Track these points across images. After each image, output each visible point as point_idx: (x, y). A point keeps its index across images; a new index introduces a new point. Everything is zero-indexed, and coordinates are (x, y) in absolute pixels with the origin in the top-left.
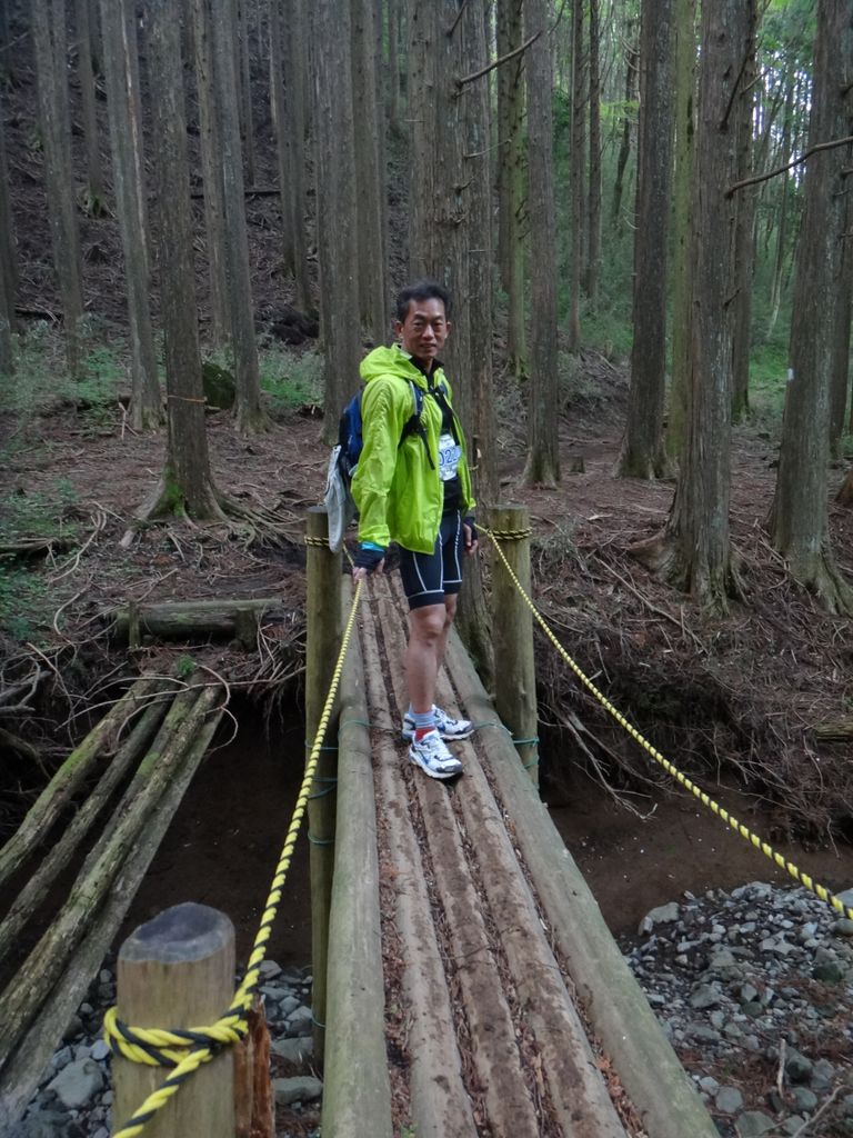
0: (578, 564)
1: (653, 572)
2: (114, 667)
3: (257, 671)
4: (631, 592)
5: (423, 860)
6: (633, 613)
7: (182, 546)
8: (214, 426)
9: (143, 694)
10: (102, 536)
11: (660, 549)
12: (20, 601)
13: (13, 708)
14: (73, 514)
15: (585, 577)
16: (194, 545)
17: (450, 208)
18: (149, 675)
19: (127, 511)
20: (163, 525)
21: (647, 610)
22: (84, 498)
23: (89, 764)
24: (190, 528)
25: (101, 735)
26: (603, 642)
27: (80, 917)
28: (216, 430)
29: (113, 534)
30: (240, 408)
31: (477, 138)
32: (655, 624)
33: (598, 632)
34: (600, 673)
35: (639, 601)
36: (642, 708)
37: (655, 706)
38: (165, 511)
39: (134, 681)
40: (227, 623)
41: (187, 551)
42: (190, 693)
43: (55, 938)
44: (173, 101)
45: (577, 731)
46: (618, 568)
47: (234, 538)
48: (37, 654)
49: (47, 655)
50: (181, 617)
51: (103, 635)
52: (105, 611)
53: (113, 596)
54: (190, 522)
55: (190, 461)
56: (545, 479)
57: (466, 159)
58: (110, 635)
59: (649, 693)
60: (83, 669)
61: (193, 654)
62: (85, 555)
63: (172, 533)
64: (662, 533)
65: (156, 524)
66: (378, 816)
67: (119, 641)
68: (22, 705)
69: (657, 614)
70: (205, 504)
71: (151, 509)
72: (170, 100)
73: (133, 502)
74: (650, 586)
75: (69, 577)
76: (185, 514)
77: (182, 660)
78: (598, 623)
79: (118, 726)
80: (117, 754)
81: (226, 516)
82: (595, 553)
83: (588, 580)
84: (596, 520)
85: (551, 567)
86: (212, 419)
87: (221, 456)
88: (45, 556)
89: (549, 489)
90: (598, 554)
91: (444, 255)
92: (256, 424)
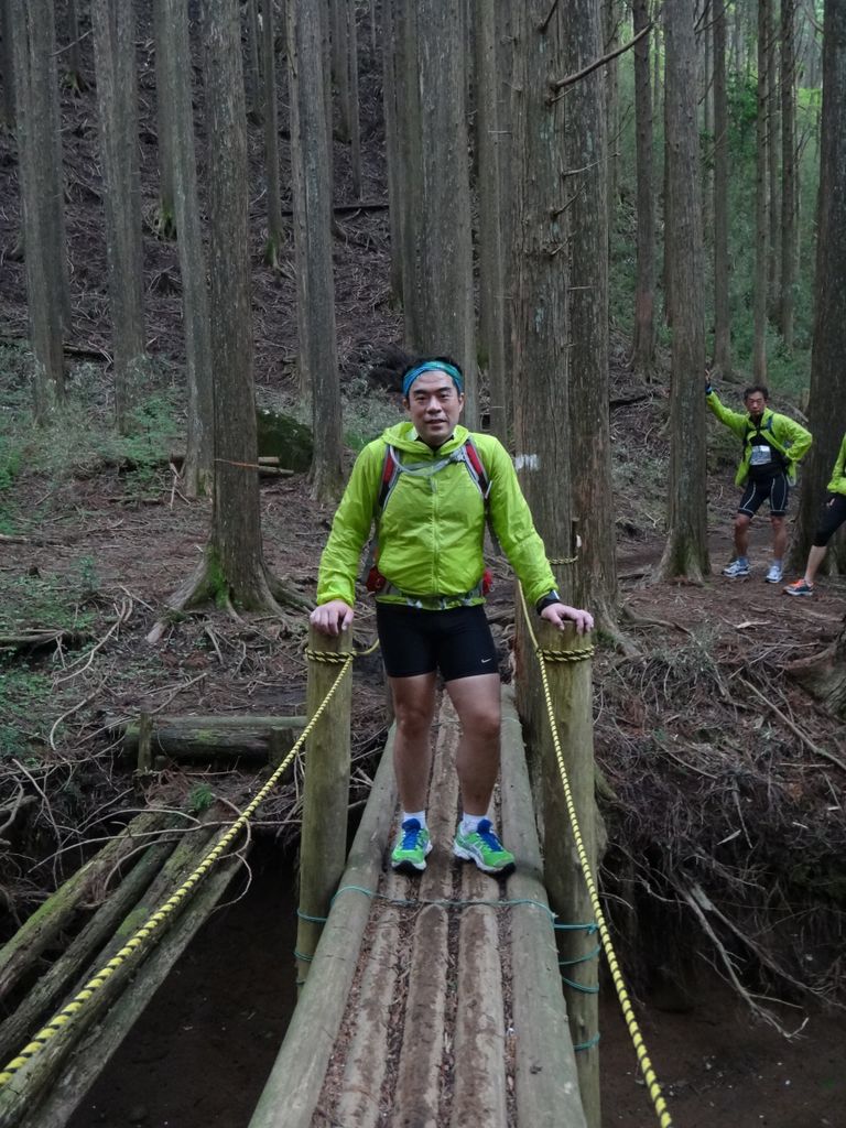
0: (717, 686)
1: (819, 699)
2: (116, 793)
3: (291, 808)
4: (788, 726)
5: (386, 1082)
6: (788, 755)
7: (221, 644)
8: (285, 493)
9: (144, 831)
10: (126, 628)
11: (829, 669)
12: (15, 707)
14: (94, 600)
15: (725, 704)
16: (236, 644)
17: (543, 237)
18: (156, 806)
19: (158, 598)
20: (201, 617)
21: (808, 751)
22: (110, 580)
23: (65, 917)
24: (233, 621)
25: (85, 880)
26: (744, 792)
28: (288, 498)
29: (139, 626)
30: (318, 471)
31: (591, 149)
32: (818, 770)
33: (738, 778)
34: (737, 833)
35: (798, 738)
36: (794, 884)
37: (814, 883)
38: (205, 600)
39: (139, 813)
40: (258, 744)
41: (227, 650)
42: (201, 833)
44: (231, 111)
45: (703, 910)
46: (772, 694)
47: (286, 635)
48: (23, 773)
49: (35, 775)
50: (203, 735)
51: (108, 753)
52: (112, 723)
53: (127, 704)
54: (234, 615)
55: (238, 540)
56: (688, 572)
57: (564, 177)
58: (116, 753)
59: (805, 864)
60: (79, 795)
61: (215, 781)
62: (102, 651)
63: (210, 627)
64: (832, 649)
65: (192, 615)
66: (345, 1016)
67: (125, 762)
69: (820, 757)
70: (255, 592)
71: (188, 596)
72: (227, 110)
73: (167, 588)
74: (813, 719)
75: (79, 678)
76: (229, 604)
77: (200, 788)
78: (738, 767)
79: (108, 869)
80: (101, 906)
81: (279, 608)
82: (741, 673)
83: (729, 708)
84: (747, 628)
85: (680, 689)
86: (284, 485)
87: (289, 530)
88: (53, 652)
89: (693, 584)
90: (745, 674)
91: (535, 295)
92: (336, 491)
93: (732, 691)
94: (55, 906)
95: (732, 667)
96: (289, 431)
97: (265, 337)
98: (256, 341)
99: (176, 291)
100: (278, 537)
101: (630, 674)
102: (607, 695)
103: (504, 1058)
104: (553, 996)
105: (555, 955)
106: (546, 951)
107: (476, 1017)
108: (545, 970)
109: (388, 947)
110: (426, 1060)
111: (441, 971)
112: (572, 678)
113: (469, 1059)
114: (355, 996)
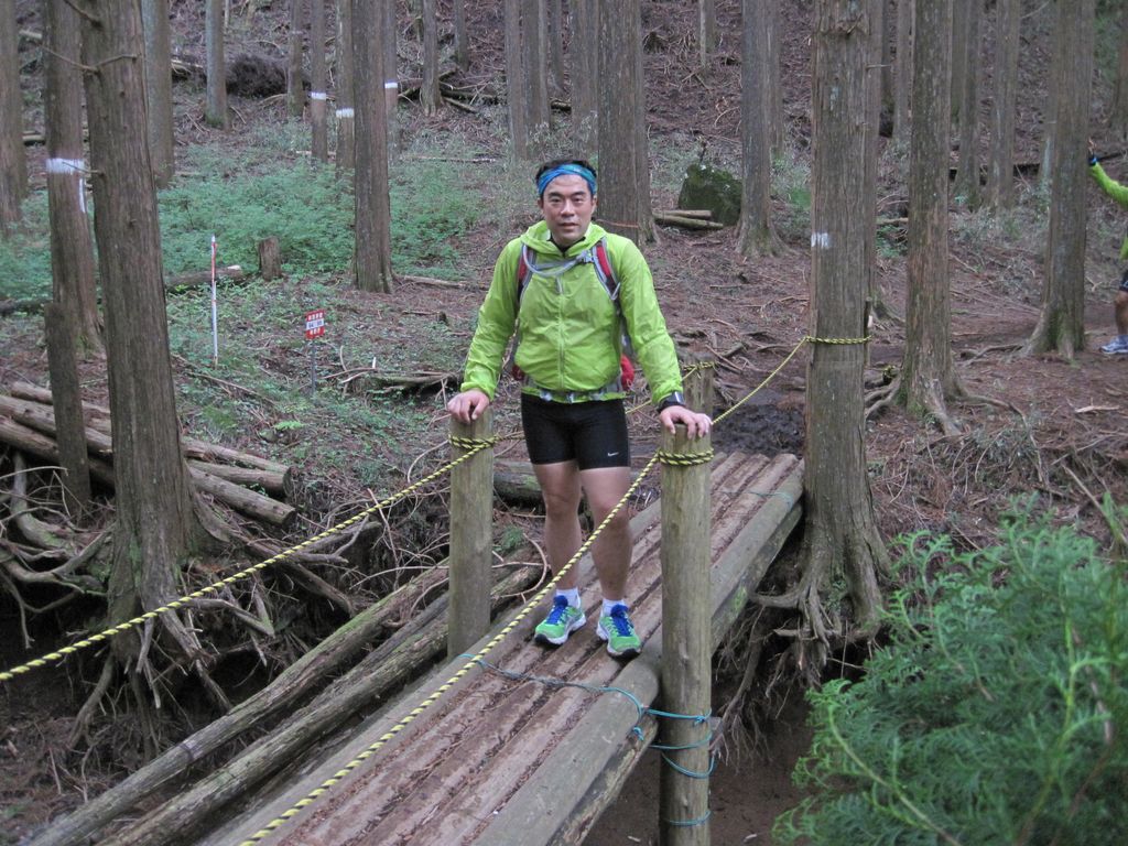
8: (712, 245)
12: (390, 440)
13: (326, 556)
15: (1041, 491)
17: (840, 15)
23: (367, 631)
25: (393, 602)
27: (210, 793)
28: (713, 250)
30: (744, 224)
42: (501, 571)
43: (173, 808)
46: (1094, 484)
48: (373, 501)
56: (1059, 347)
60: (423, 523)
68: (336, 556)
77: (514, 530)
79: (419, 593)
80: (403, 625)
82: (1066, 459)
83: (1045, 495)
84: (1088, 413)
85: (995, 472)
86: (712, 237)
87: (706, 282)
88: (437, 392)
89: (1061, 361)
90: (1070, 461)
91: (831, 73)
92: (762, 245)
93: (1052, 478)
94: (361, 621)
95: (1057, 453)
96: (722, 186)
97: (741, 91)
98: (732, 95)
99: (663, 48)
100: (692, 289)
101: (944, 454)
102: (913, 473)
103: (465, 838)
104: (557, 788)
105: (603, 747)
106: (592, 741)
107: (466, 796)
108: (571, 761)
109: (463, 716)
110: (391, 828)
111: (484, 747)
112: (683, 481)
113: (423, 835)
114: (391, 757)
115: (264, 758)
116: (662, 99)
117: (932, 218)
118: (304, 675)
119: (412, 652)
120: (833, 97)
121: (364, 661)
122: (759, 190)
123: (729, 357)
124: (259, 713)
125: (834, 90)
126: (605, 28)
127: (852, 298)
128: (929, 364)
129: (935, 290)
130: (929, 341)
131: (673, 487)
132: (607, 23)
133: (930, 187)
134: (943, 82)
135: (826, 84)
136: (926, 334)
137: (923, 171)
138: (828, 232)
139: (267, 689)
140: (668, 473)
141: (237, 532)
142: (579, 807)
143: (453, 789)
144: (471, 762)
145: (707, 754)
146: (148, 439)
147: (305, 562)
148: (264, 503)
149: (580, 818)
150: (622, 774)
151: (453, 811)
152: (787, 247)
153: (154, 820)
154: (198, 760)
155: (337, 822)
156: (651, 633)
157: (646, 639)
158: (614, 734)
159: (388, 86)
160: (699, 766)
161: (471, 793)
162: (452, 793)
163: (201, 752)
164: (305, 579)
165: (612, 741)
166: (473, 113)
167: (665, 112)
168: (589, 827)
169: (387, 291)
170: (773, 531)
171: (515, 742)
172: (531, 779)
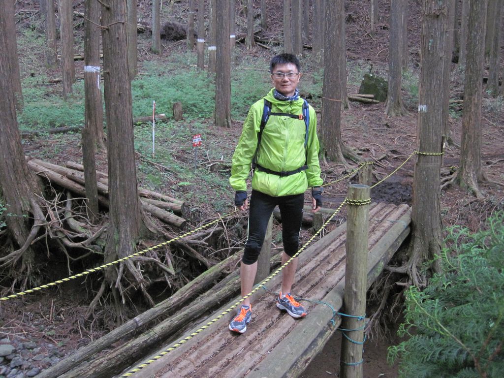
8: (374, 110)
12: (228, 192)
13: (198, 242)
17: (434, 7)
23: (215, 275)
25: (227, 262)
28: (374, 113)
30: (389, 101)
40: (309, 218)
43: (129, 345)
47: (345, 173)
49: (224, 220)
54: (326, 163)
55: (330, 131)
60: (241, 229)
68: (203, 241)
70: (336, 154)
76: (324, 158)
80: (231, 272)
81: (345, 161)
86: (374, 107)
87: (371, 127)
91: (429, 33)
92: (396, 111)
94: (213, 270)
96: (379, 84)
97: (389, 41)
98: (385, 43)
99: (354, 21)
100: (364, 130)
101: (476, 207)
102: (462, 215)
103: (255, 362)
104: (296, 343)
105: (317, 327)
106: (312, 324)
107: (256, 345)
108: (302, 332)
109: (256, 311)
110: (223, 356)
111: (265, 324)
112: (357, 212)
113: (237, 360)
114: (225, 326)
115: (169, 326)
116: (353, 44)
117: (474, 100)
118: (187, 292)
119: (235, 284)
120: (430, 44)
121: (213, 288)
122: (396, 86)
123: (380, 161)
124: (167, 307)
125: (431, 41)
126: (328, 12)
127: (436, 135)
128: (471, 166)
129: (474, 133)
130: (471, 155)
131: (352, 214)
132: (329, 10)
133: (474, 85)
134: (481, 38)
135: (427, 38)
136: (470, 152)
137: (471, 78)
138: (426, 105)
139: (171, 297)
140: (351, 208)
141: (161, 229)
142: (305, 352)
143: (251, 341)
144: (259, 330)
145: (363, 333)
146: (124, 187)
147: (189, 244)
148: (172, 217)
149: (305, 358)
150: (325, 340)
151: (250, 350)
152: (408, 112)
153: (121, 349)
154: (141, 326)
155: (200, 352)
156: (340, 279)
157: (338, 282)
158: (322, 321)
159: (231, 37)
160: (359, 339)
161: (258, 343)
162: (250, 343)
163: (142, 323)
164: (189, 250)
165: (321, 324)
166: (269, 49)
167: (354, 50)
168: (309, 361)
169: (228, 127)
170: (396, 238)
171: (278, 323)
172: (285, 339)
